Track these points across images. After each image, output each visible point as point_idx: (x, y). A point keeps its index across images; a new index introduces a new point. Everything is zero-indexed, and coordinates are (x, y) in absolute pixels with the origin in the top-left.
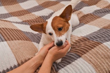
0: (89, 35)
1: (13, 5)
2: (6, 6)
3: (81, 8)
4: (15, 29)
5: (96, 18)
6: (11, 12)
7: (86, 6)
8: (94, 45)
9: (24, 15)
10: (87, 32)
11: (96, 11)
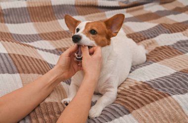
0: (153, 80)
1: (48, 22)
2: (36, 23)
3: (156, 35)
4: (37, 58)
5: (176, 53)
6: (42, 32)
7: (166, 33)
8: (157, 97)
9: (61, 39)
10: (153, 76)
11: (179, 42)
